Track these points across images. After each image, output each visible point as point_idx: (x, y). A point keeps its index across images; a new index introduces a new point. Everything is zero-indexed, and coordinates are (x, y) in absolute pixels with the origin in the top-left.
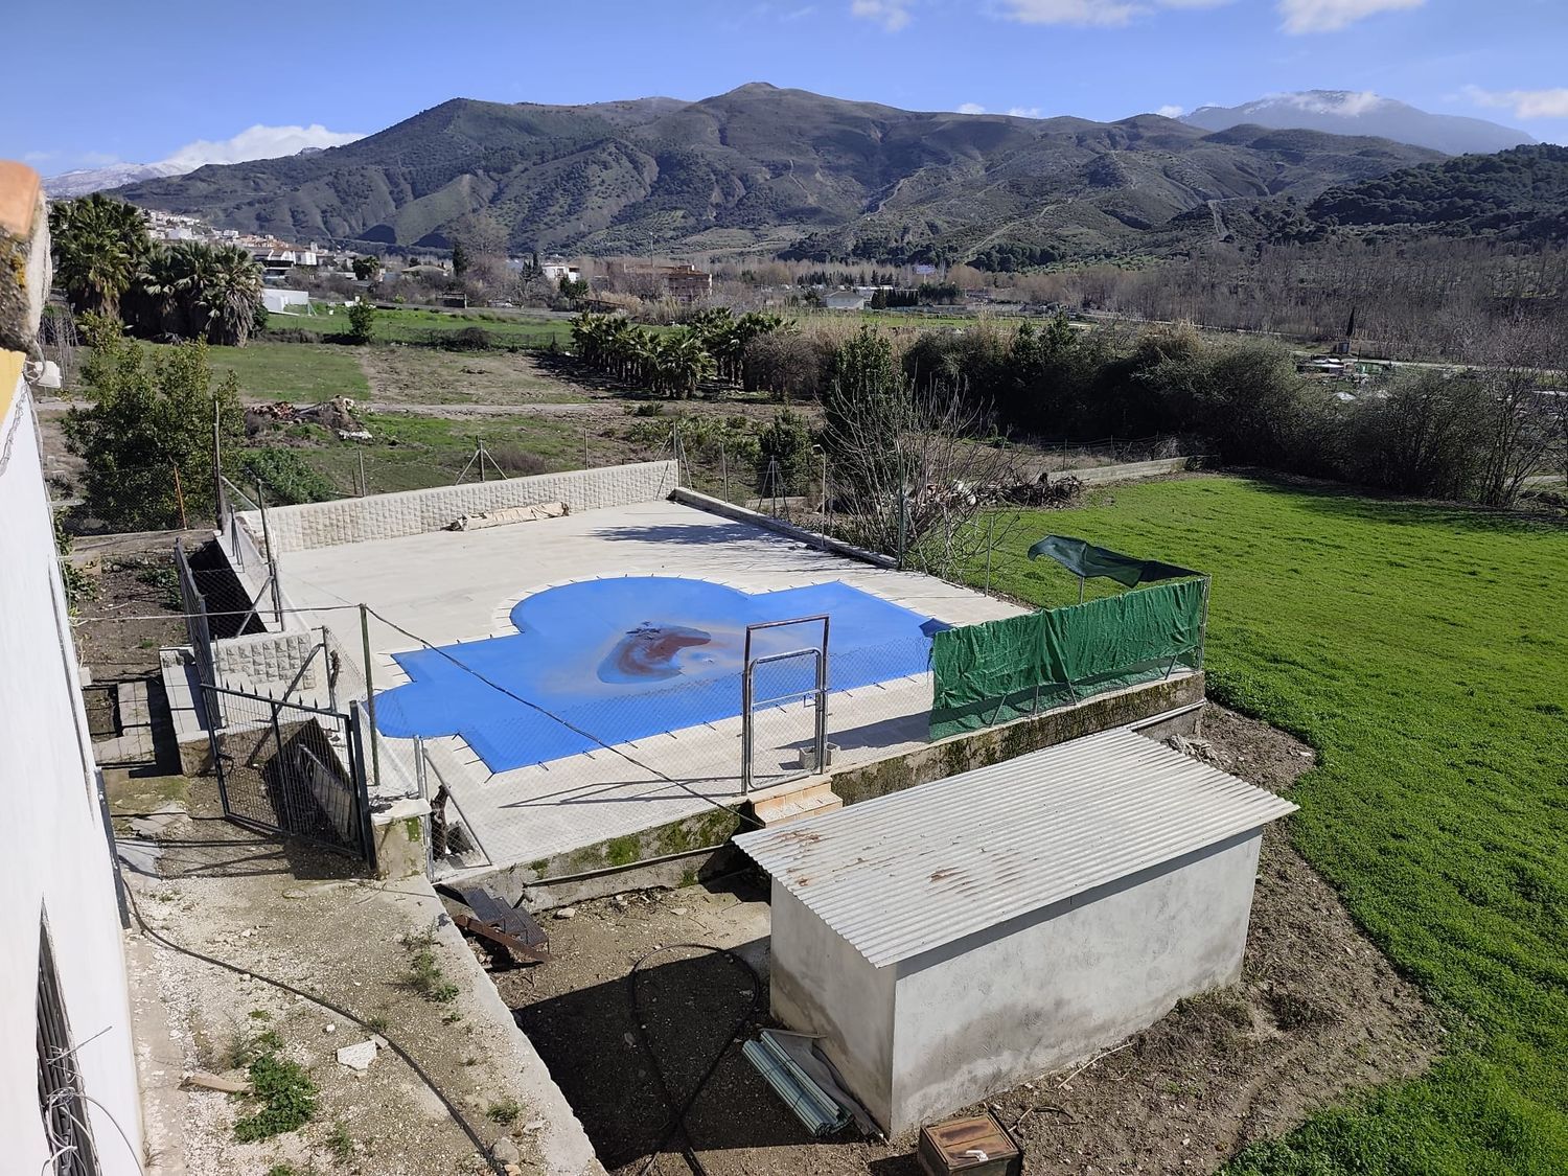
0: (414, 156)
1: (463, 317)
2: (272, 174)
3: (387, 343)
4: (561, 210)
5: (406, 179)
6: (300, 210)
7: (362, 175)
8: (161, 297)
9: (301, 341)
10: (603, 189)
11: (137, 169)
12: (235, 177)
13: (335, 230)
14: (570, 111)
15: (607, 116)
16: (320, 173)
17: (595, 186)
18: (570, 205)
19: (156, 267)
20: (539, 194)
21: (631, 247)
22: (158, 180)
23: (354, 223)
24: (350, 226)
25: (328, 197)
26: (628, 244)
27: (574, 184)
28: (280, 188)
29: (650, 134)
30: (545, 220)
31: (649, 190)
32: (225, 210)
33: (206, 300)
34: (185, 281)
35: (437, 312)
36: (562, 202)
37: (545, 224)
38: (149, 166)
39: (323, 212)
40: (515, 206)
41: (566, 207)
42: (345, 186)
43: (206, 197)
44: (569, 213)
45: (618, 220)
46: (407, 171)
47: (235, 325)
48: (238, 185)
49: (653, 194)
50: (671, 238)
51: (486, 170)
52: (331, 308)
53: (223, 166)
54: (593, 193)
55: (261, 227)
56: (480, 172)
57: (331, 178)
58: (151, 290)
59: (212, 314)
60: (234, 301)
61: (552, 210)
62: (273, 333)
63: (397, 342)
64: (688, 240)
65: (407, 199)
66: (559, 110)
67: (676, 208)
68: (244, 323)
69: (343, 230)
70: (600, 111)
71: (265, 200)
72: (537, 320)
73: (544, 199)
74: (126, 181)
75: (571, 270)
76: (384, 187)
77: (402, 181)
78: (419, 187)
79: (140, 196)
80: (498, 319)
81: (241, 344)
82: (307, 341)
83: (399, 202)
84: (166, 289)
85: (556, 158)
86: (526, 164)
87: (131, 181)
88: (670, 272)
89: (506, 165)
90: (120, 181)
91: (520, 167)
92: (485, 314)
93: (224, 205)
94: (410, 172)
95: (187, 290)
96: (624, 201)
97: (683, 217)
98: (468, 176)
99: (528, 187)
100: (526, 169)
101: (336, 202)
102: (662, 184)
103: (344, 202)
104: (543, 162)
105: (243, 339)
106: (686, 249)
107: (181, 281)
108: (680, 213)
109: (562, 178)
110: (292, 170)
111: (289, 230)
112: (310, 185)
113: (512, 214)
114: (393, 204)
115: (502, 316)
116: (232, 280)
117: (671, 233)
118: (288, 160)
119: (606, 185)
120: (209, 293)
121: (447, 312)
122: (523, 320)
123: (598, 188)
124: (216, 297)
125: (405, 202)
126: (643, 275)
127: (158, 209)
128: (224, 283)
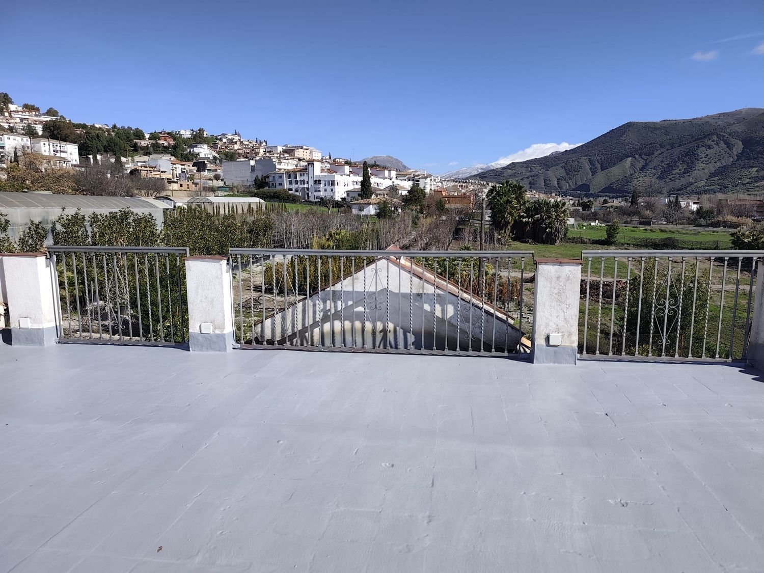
0: (604, 151)
1: (651, 230)
2: (538, 165)
3: (623, 244)
4: (680, 172)
5: (598, 162)
6: (548, 179)
7: (578, 162)
8: (527, 223)
9: (582, 243)
10: (707, 159)
11: (484, 166)
12: (523, 167)
13: (562, 187)
14: (691, 122)
15: (713, 122)
16: (559, 162)
17: (702, 158)
18: (685, 169)
19: (527, 210)
20: (668, 164)
21: (720, 189)
22: (493, 170)
23: (571, 183)
24: (569, 185)
25: (562, 172)
26: (719, 187)
27: (690, 158)
28: (541, 170)
29: (739, 128)
30: (670, 177)
31: (736, 157)
32: (517, 181)
33: (545, 224)
34: (538, 216)
35: (637, 227)
36: (681, 167)
37: (670, 179)
38: (489, 165)
39: (558, 179)
40: (654, 171)
41: (683, 170)
42: (569, 167)
43: (510, 176)
44: (684, 173)
45: (713, 175)
46: (599, 158)
47: (556, 236)
48: (523, 170)
49: (737, 160)
50: (748, 183)
51: (640, 155)
52: (585, 226)
53: (518, 163)
54: (700, 162)
55: (531, 187)
56: (637, 156)
57: (564, 164)
58: (524, 220)
59: (548, 230)
60: (557, 225)
61: (674, 172)
62: (569, 239)
63: (628, 244)
64: (759, 184)
65: (598, 171)
66: (684, 122)
67: (752, 167)
68: (560, 235)
69: (566, 186)
70: (708, 120)
71: (534, 176)
72: (692, 232)
73: (671, 167)
74: (480, 171)
75: (694, 203)
76: (587, 166)
77: (597, 163)
78: (605, 165)
79: (485, 177)
80: (670, 231)
81: (556, 244)
82: (584, 243)
83: (594, 173)
84: (530, 220)
85: (680, 145)
86: (662, 150)
87: (483, 171)
88: (758, 203)
89: (651, 152)
90: (478, 171)
91: (659, 152)
92: (662, 229)
93: (517, 179)
94: (601, 159)
95: (538, 220)
96: (719, 164)
97: (757, 171)
98: (630, 158)
99: (662, 162)
100: (662, 153)
101: (564, 174)
102: (744, 154)
103: (568, 174)
104: (673, 148)
105: (558, 242)
106: (757, 189)
107: (536, 216)
108: (755, 169)
109: (682, 155)
110: (546, 162)
111: (542, 188)
112: (554, 168)
113: (652, 175)
114: (591, 174)
115: (673, 230)
116: (558, 215)
117: (748, 180)
118: (546, 158)
119: (708, 157)
120: (547, 221)
121: (642, 228)
122: (684, 232)
123: (704, 159)
124: (550, 223)
125: (597, 173)
126: (741, 205)
127: (491, 182)
128: (554, 217)
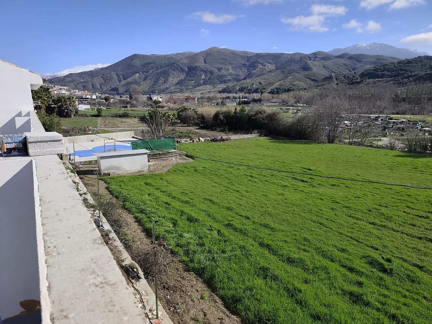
0: (124, 69)
1: (127, 110)
2: (87, 75)
3: (106, 116)
4: (162, 82)
5: (121, 75)
6: (94, 84)
7: (110, 75)
8: (54, 107)
9: (86, 117)
10: (173, 76)
11: (52, 75)
12: (77, 76)
13: (103, 89)
14: (165, 57)
15: (174, 57)
16: (99, 74)
17: (171, 75)
18: (164, 81)
19: (53, 101)
20: (156, 78)
22: (57, 78)
23: (108, 87)
24: (107, 88)
25: (101, 80)
26: (180, 90)
27: (166, 74)
28: (89, 79)
29: (185, 61)
30: (158, 85)
31: (185, 76)
32: (75, 85)
33: (64, 108)
34: (60, 104)
35: (121, 109)
36: (162, 80)
37: (158, 86)
38: (55, 74)
39: (100, 84)
40: (150, 81)
41: (163, 81)
42: (106, 77)
43: (70, 81)
44: (164, 83)
45: (177, 84)
46: (122, 73)
47: (71, 113)
48: (78, 78)
49: (186, 77)
50: (191, 88)
51: (143, 72)
52: (95, 109)
53: (74, 73)
54: (170, 77)
55: (84, 89)
56: (141, 73)
57: (102, 76)
58: (52, 106)
59: (66, 111)
60: (71, 108)
61: (160, 82)
62: (80, 115)
63: (108, 116)
64: (195, 89)
65: (122, 80)
66: (162, 56)
67: (192, 80)
68: (73, 113)
69: (105, 89)
70: (173, 56)
71: (85, 82)
72: (145, 110)
73: (158, 79)
74: (49, 78)
75: (160, 98)
76: (116, 77)
77: (120, 76)
78: (125, 77)
79: (53, 82)
80: (135, 110)
81: (72, 117)
82: (87, 116)
83: (120, 81)
84: (56, 106)
85: (161, 68)
86: (153, 70)
87: (50, 78)
88: (186, 97)
89: (148, 71)
90: (48, 78)
91: (151, 71)
92: (132, 109)
93: (74, 83)
94: (123, 73)
95: (60, 106)
96: (179, 79)
97: (194, 83)
98: (138, 74)
99: (153, 76)
100: (153, 72)
101: (103, 82)
102: (189, 74)
103: (105, 82)
104: (157, 70)
105: (73, 116)
106: (195, 91)
107: (59, 104)
109: (162, 74)
110: (91, 74)
111: (91, 90)
112: (97, 77)
113: (149, 83)
114: (118, 82)
116: (70, 103)
117: (191, 87)
118: (91, 71)
119: (174, 75)
120: (65, 106)
121: (123, 109)
122: (141, 110)
123: (172, 76)
124: (67, 107)
125: (121, 81)
127: (57, 85)
128: (68, 104)
